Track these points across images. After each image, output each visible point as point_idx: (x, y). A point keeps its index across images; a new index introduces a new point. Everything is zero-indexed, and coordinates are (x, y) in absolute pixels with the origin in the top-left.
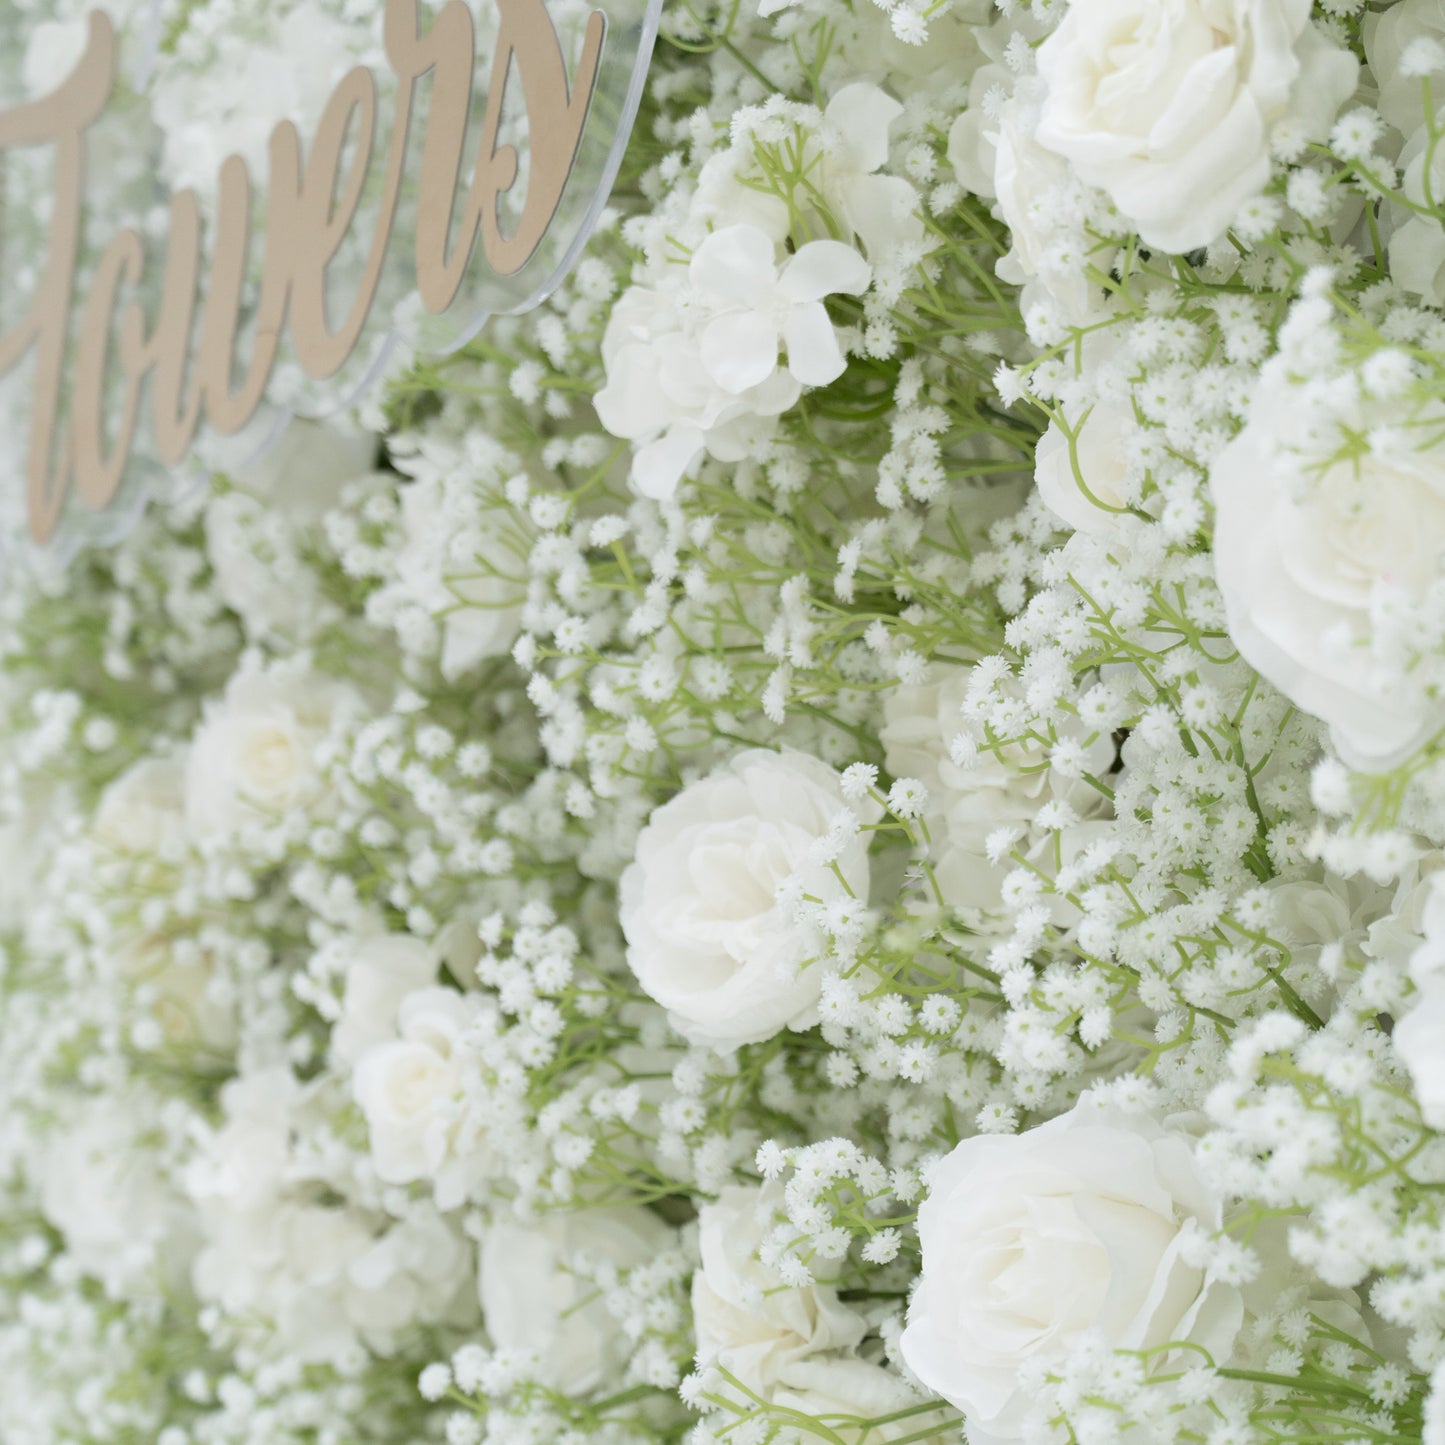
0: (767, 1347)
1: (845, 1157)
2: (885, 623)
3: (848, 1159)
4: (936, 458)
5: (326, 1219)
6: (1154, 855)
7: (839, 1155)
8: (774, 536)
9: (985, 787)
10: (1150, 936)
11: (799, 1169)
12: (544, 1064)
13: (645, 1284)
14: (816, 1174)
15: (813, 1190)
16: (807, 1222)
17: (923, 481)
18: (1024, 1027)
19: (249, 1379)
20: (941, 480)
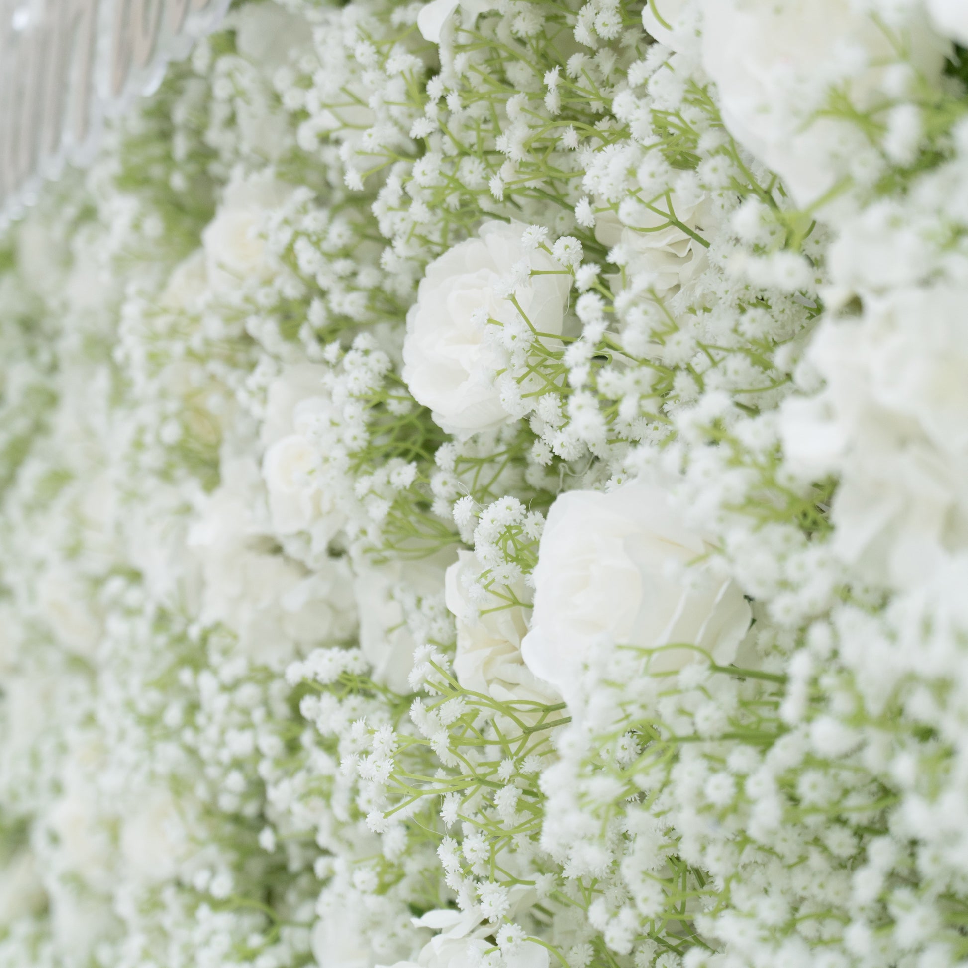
0: (487, 652)
1: (511, 510)
2: (577, 129)
3: (512, 512)
4: (617, 8)
5: (273, 563)
6: (727, 292)
7: (507, 508)
8: (522, 69)
9: (652, 249)
10: (678, 343)
11: (482, 519)
12: (361, 447)
13: (432, 608)
14: (492, 522)
15: (491, 534)
16: (485, 557)
17: (605, 25)
18: (580, 407)
19: (215, 672)
20: (618, 23)
